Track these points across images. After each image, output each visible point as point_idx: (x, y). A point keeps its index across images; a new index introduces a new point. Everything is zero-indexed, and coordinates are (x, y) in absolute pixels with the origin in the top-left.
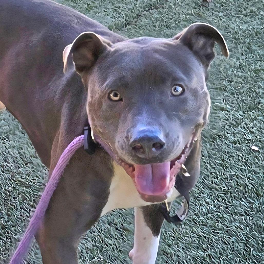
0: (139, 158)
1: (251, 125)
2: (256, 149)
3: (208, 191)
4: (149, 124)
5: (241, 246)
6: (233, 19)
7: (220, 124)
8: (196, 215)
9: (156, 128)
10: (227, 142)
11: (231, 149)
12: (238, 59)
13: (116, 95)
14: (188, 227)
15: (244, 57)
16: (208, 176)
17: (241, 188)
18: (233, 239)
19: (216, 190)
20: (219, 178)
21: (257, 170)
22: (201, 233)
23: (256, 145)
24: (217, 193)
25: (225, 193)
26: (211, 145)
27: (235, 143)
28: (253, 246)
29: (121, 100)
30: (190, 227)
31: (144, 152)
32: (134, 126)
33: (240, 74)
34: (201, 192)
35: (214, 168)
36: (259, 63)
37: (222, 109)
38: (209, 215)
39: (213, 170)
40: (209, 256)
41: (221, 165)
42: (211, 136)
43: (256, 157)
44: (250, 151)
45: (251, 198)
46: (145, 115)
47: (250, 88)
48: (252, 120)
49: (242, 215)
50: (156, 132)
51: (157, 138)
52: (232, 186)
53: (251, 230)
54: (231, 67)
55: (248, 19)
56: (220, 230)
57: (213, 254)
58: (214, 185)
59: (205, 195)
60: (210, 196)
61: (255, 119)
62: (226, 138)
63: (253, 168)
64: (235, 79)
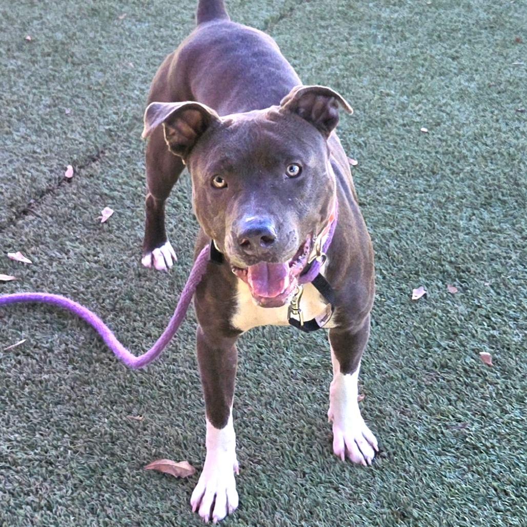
0: (247, 255)
1: (417, 108)
2: (425, 130)
3: (386, 172)
4: (257, 212)
5: (425, 222)
6: (383, 9)
7: (388, 109)
8: (379, 195)
9: (266, 217)
10: (397, 125)
11: (402, 132)
12: (394, 47)
13: (220, 180)
14: (372, 207)
15: (399, 44)
16: (384, 158)
17: (418, 168)
18: (417, 215)
19: (395, 171)
20: (395, 159)
21: (429, 150)
22: (386, 212)
23: (425, 127)
24: (395, 173)
25: (404, 173)
26: (382, 129)
27: (404, 125)
28: (436, 221)
29: (226, 186)
30: (375, 207)
31: (251, 249)
32: (240, 217)
33: (399, 61)
34: (380, 174)
35: (388, 150)
36: (414, 50)
37: (388, 95)
38: (391, 194)
39: (388, 153)
40: (397, 232)
41: (395, 147)
42: (381, 120)
43: (426, 138)
44: (420, 133)
45: (427, 176)
46: (253, 202)
47: (410, 73)
48: (417, 104)
49: (421, 193)
50: (264, 222)
51: (266, 230)
52: (408, 167)
53: (432, 205)
54: (389, 55)
55: (397, 8)
56: (404, 207)
57: (400, 230)
58: (391, 166)
59: (385, 176)
60: (389, 176)
61: (420, 102)
62: (396, 122)
63: (426, 148)
64: (395, 66)
